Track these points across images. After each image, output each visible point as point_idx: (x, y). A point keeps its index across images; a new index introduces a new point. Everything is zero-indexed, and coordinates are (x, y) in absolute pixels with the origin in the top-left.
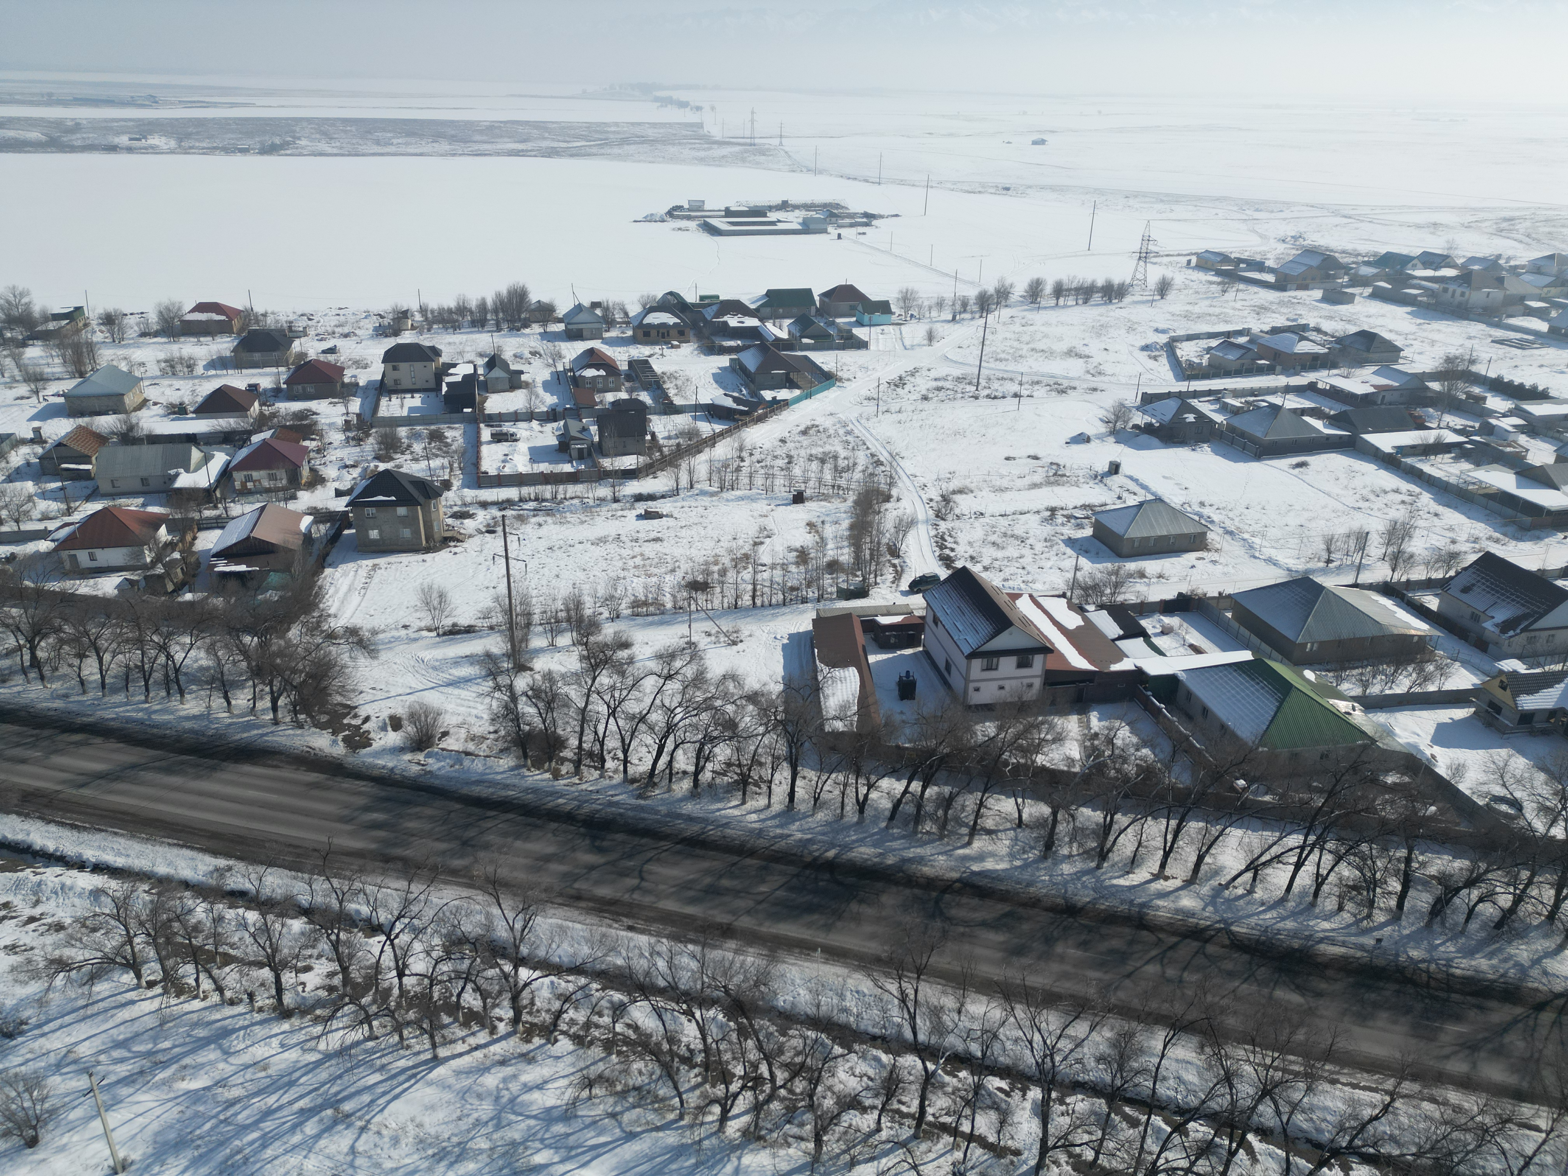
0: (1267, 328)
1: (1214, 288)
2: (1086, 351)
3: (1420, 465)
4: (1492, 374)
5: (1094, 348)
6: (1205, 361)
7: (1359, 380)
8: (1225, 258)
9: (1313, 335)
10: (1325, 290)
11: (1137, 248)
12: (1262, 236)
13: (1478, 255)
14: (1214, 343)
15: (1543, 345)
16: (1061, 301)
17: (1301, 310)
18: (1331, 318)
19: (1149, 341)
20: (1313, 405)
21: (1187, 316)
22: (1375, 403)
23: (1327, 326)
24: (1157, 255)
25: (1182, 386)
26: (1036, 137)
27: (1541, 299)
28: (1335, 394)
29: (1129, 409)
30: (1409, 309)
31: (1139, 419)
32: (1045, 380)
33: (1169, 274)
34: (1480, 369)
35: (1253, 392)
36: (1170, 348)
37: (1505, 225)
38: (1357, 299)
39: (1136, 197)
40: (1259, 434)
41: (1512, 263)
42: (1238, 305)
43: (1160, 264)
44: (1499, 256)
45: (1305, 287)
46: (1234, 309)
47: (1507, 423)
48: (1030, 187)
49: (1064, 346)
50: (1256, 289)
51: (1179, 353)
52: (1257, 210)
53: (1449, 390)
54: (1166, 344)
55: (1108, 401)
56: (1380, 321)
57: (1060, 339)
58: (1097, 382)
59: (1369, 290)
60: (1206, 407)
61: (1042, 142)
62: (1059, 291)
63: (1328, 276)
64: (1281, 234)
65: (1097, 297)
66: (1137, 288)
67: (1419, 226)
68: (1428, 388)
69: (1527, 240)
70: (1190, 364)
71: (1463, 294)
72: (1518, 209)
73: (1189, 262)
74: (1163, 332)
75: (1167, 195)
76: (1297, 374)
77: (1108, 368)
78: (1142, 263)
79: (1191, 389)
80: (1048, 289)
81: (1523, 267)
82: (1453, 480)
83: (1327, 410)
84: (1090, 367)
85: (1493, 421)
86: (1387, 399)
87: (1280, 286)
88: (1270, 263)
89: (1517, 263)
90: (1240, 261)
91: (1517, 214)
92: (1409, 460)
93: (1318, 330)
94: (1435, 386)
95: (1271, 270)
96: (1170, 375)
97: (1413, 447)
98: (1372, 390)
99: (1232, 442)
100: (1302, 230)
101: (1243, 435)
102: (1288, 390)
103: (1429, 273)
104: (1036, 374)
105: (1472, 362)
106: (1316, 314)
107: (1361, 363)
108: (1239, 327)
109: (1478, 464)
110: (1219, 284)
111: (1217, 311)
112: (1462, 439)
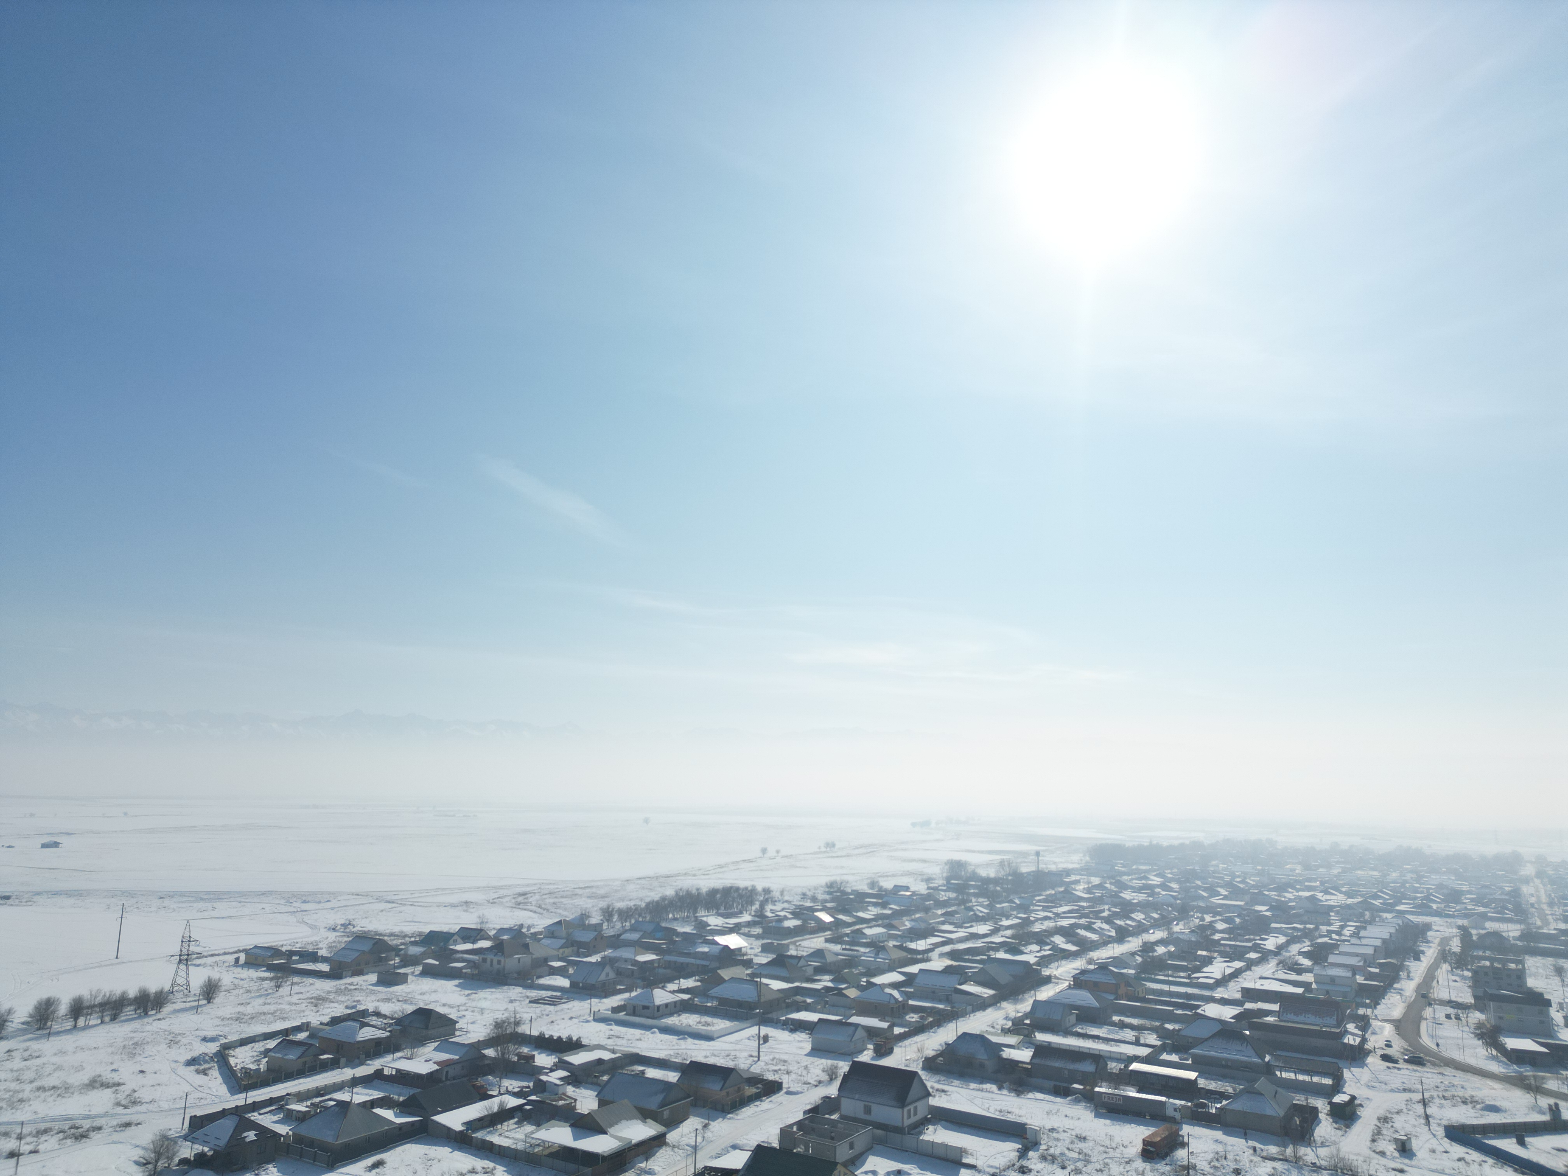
0: (326, 1019)
1: (266, 984)
2: (116, 1078)
3: (489, 1138)
4: (535, 1033)
5: (126, 1072)
6: (263, 1067)
7: (422, 1059)
8: (275, 952)
9: (373, 1020)
10: (379, 973)
11: (176, 950)
12: (311, 927)
13: (505, 926)
14: (272, 1044)
15: (569, 999)
16: (81, 1022)
17: (358, 996)
18: (388, 1000)
19: (196, 1054)
20: (381, 1095)
21: (239, 1019)
22: (440, 1081)
23: (386, 1009)
24: (200, 956)
25: (239, 1100)
26: (47, 839)
27: (560, 960)
28: (403, 1078)
29: (174, 1141)
30: (457, 982)
31: (187, 1151)
32: (56, 1126)
33: (215, 975)
34: (524, 1029)
35: (319, 1092)
36: (222, 1057)
37: (521, 899)
38: (410, 978)
39: (172, 897)
40: (330, 1140)
41: (532, 931)
42: (294, 999)
43: (205, 965)
44: (521, 926)
45: (359, 973)
46: (290, 1004)
47: (555, 1077)
48: (38, 894)
49: (84, 1077)
50: (311, 980)
51: (232, 1061)
52: (304, 902)
53: (503, 1054)
54: (216, 1054)
55: (145, 1136)
56: (433, 997)
57: (80, 1068)
58: (131, 1115)
59: (420, 968)
60: (267, 1120)
61: (56, 845)
62: (78, 1009)
63: (381, 959)
64: (331, 923)
65: (129, 1011)
66: (177, 995)
67: (453, 906)
68: (484, 1056)
69: (539, 910)
70: (246, 1072)
71: (499, 962)
72: (528, 885)
73: (237, 960)
74: (213, 1040)
75: (208, 893)
76: (362, 1064)
77: (144, 1095)
78: (182, 967)
79: (249, 1101)
80: (63, 1009)
81: (540, 933)
82: (520, 1146)
83: (396, 1097)
84: (121, 1097)
85: (544, 1078)
86: (451, 1074)
87: (335, 974)
88: (323, 953)
89: (536, 930)
90: (292, 953)
91: (527, 889)
92: (479, 1135)
93: (377, 1014)
94: (490, 1052)
95: (324, 960)
96: (223, 1090)
97: (480, 1119)
98: (436, 1067)
99: (301, 1155)
100: (351, 917)
101: (312, 1143)
102: (355, 1082)
103: (468, 946)
104: (43, 1120)
105: (517, 1023)
106: (373, 998)
107: (422, 1041)
108: (297, 1023)
109: (538, 1124)
110: (271, 979)
111: (272, 1008)
112: (521, 1101)
